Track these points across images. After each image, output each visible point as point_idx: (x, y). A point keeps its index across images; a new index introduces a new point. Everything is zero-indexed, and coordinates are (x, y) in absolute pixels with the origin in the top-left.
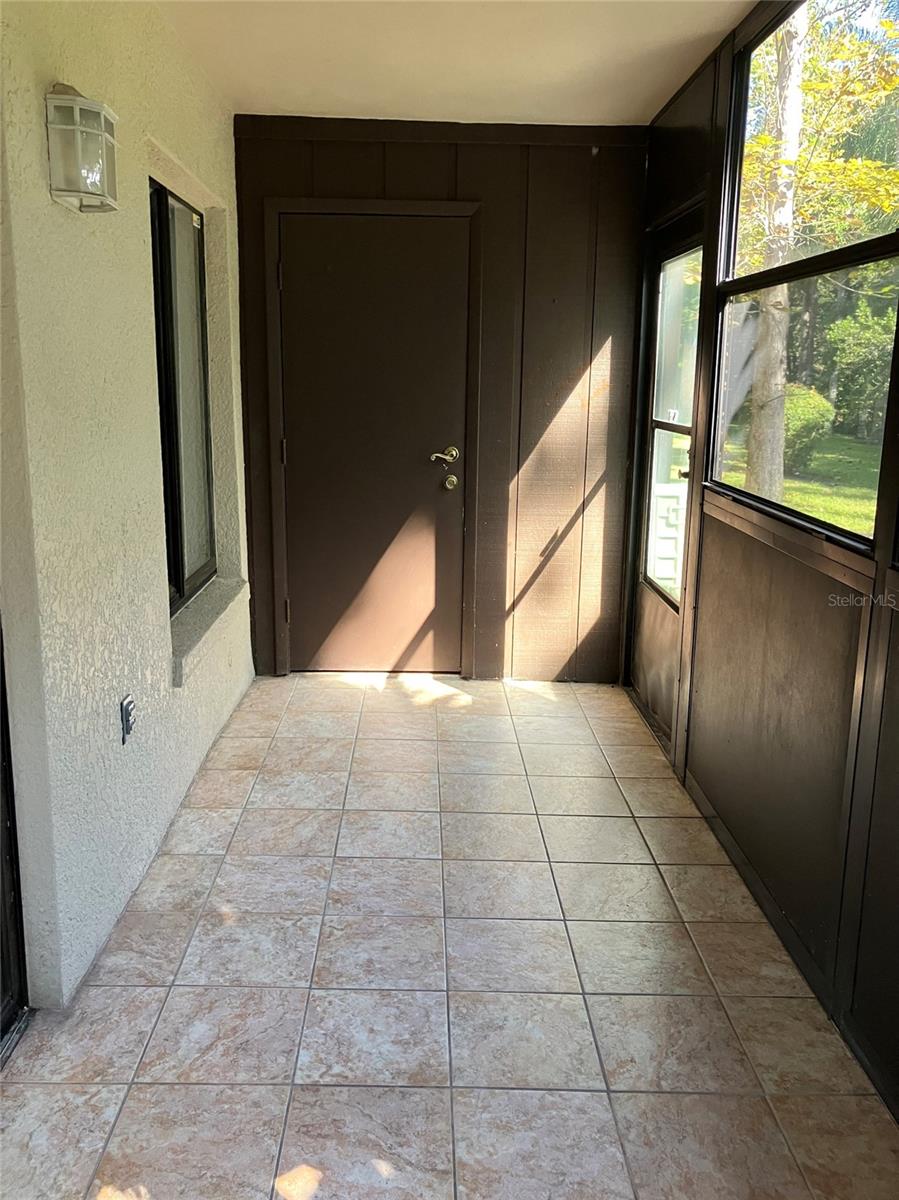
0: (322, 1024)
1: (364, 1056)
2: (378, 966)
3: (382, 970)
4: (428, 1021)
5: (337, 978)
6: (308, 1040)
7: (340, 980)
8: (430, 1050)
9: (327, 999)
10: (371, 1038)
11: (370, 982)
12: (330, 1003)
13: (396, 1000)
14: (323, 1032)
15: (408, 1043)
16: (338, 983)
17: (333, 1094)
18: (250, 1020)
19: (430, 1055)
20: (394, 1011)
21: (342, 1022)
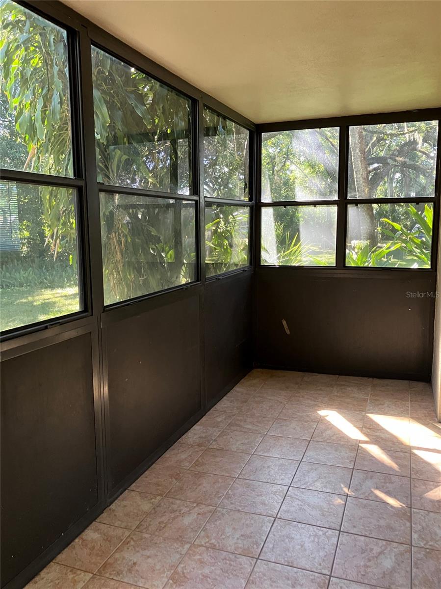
0: (325, 554)
1: (308, 536)
2: (290, 582)
3: (288, 579)
4: (274, 545)
5: (314, 579)
6: (333, 547)
7: (313, 577)
8: (278, 532)
9: (322, 567)
10: (303, 543)
11: (297, 572)
12: (320, 565)
13: (286, 559)
14: (326, 550)
15: (287, 537)
16: (314, 576)
17: (323, 524)
18: (362, 563)
19: (279, 531)
20: (288, 554)
21: (316, 553)
